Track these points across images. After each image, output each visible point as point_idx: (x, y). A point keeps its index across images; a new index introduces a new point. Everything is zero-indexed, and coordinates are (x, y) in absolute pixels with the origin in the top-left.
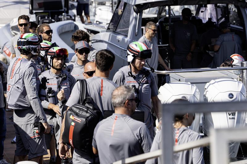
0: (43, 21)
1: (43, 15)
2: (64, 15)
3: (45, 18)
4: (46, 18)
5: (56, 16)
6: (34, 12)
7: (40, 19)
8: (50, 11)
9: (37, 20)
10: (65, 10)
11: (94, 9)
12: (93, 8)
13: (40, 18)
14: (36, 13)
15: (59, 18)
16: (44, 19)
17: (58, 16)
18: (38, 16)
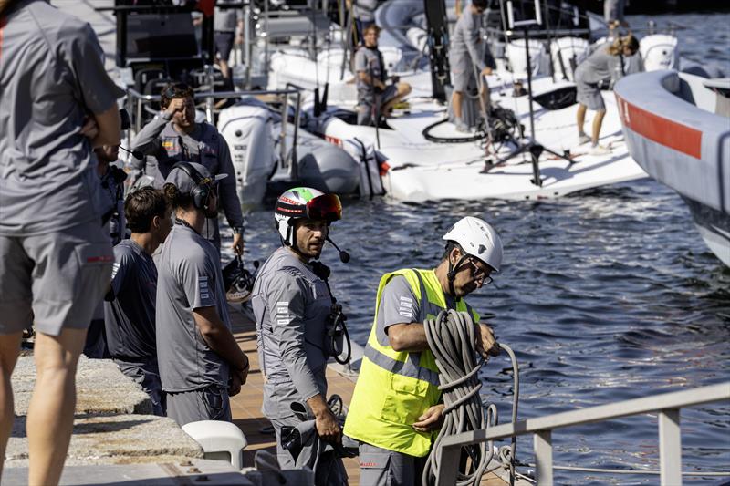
0: (154, 84)
1: (152, 68)
2: (208, 69)
3: (157, 76)
4: (161, 76)
5: (184, 71)
6: (129, 61)
7: (144, 80)
8: (166, 59)
9: (139, 81)
10: (203, 56)
11: (263, 55)
12: (261, 52)
13: (144, 76)
14: (132, 65)
15: (192, 78)
16: (156, 80)
17: (189, 70)
18: (139, 73)
